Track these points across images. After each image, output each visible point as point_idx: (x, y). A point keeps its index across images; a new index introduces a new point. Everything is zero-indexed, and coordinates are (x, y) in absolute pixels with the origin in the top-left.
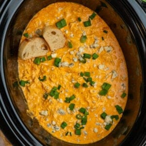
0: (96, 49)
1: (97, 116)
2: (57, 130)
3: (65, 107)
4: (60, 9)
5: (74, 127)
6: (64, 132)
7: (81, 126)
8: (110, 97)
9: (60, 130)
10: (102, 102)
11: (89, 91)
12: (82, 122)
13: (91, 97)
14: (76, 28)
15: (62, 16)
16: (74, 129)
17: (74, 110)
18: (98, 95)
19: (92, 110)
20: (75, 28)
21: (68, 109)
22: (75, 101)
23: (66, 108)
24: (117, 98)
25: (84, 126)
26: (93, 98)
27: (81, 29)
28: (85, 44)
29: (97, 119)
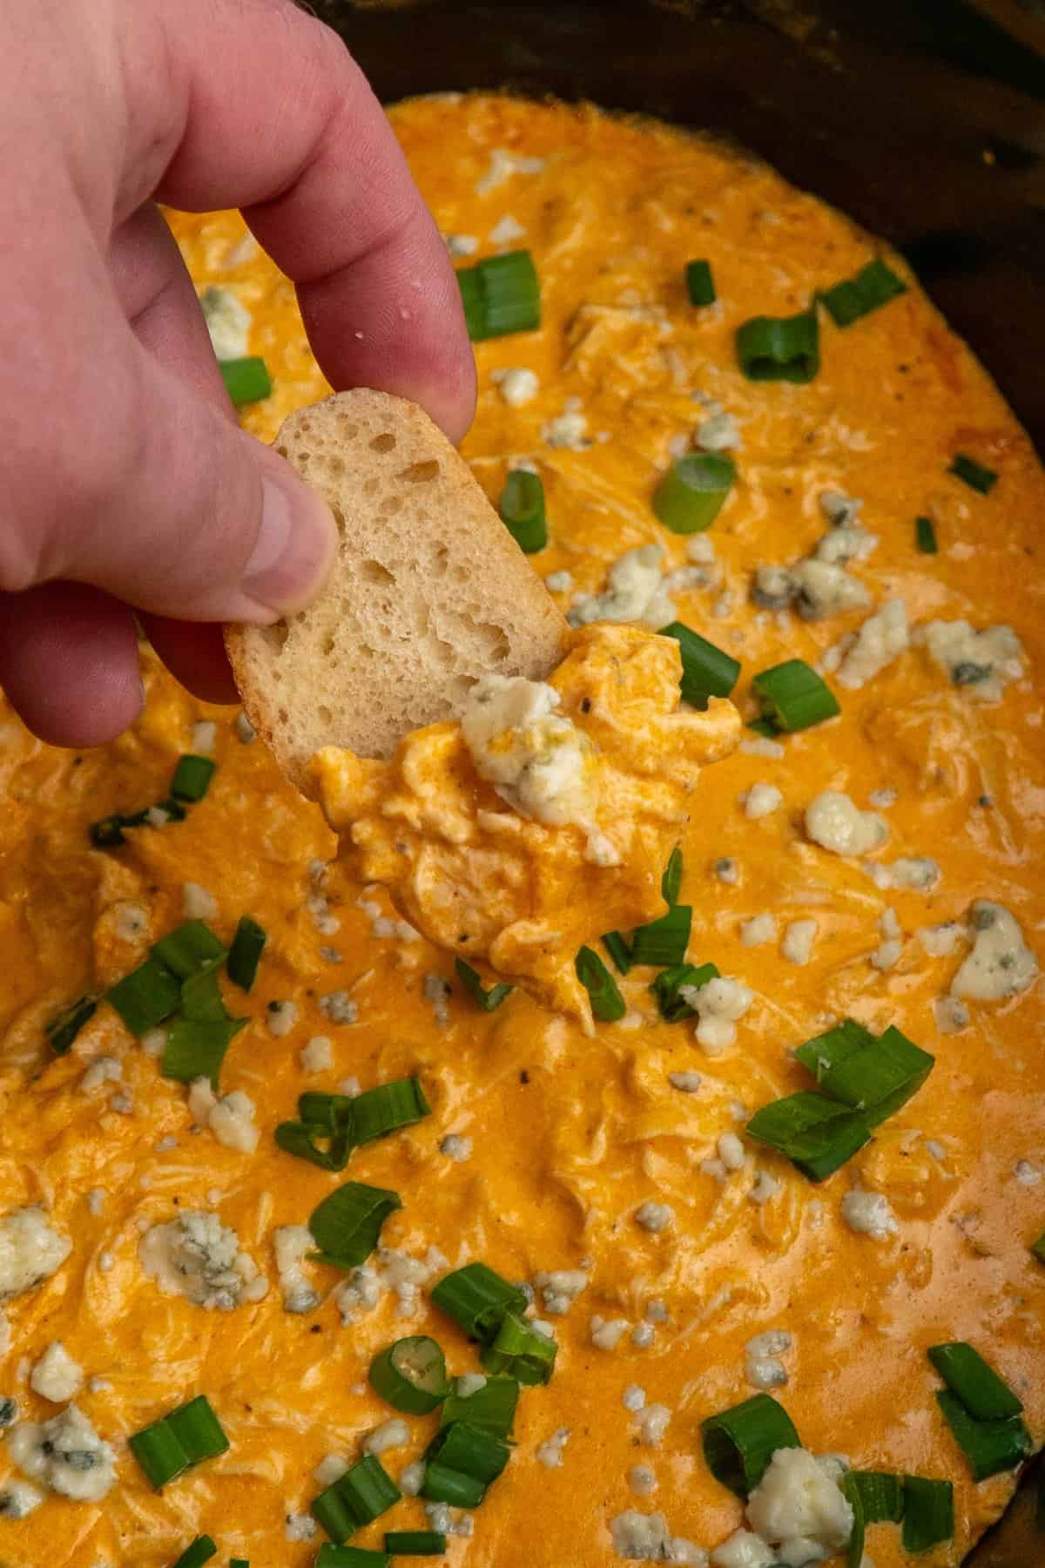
0: (820, 634)
1: (658, 1421)
2: (64, 1479)
3: (267, 1207)
4: (505, 166)
5: (315, 1508)
6: (157, 1530)
7: (403, 1518)
8: (879, 1217)
9: (113, 1499)
10: (762, 1242)
11: (624, 1072)
12: (433, 1454)
13: (629, 1148)
14: (637, 368)
15: (507, 232)
16: (302, 1528)
17: (372, 1280)
18: (733, 1147)
19: (611, 1331)
20: (629, 365)
21: (297, 1244)
22: (411, 1166)
23: (276, 1227)
24: (978, 1252)
25: (444, 1518)
26: (656, 1164)
27: (694, 380)
28: (702, 546)
29: (647, 1468)
